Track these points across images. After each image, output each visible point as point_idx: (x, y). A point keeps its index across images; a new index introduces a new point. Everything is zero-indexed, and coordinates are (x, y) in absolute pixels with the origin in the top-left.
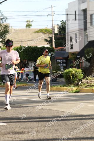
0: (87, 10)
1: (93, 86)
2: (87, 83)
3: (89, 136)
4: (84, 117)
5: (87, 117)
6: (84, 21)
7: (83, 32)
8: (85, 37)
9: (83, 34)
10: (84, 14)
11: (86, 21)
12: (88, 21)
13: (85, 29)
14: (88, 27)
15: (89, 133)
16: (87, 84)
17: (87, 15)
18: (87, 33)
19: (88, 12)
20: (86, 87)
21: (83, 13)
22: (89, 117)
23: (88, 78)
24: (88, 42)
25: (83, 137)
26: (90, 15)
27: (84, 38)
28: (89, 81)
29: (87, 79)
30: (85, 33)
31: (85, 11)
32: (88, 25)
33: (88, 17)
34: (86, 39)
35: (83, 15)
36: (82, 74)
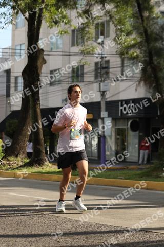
0: (11, 71)
1: (15, 169)
2: (9, 164)
3: (11, 233)
4: (3, 209)
5: (8, 209)
6: (7, 86)
7: (5, 99)
8: (7, 105)
9: (5, 102)
10: (7, 76)
11: (10, 85)
12: (12, 85)
13: (8, 95)
14: (11, 92)
15: (11, 229)
16: (8, 166)
17: (11, 77)
18: (9, 100)
19: (12, 74)
20: (7, 170)
21: (5, 74)
22: (11, 209)
23: (9, 158)
24: (10, 112)
25: (2, 234)
26: (14, 78)
27: (6, 107)
28: (11, 162)
29: (8, 160)
30: (7, 101)
31: (8, 72)
32: (12, 90)
33: (12, 80)
34: (8, 108)
35: (5, 77)
36: (2, 153)
